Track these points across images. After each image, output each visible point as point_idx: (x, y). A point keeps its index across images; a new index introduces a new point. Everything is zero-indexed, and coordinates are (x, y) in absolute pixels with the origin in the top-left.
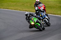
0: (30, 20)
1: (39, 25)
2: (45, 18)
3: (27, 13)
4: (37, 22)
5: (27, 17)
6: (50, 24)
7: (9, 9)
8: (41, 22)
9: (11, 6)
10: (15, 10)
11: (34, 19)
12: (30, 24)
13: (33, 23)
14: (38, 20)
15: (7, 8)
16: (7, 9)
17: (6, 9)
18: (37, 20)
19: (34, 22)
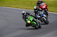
2: (43, 17)
3: (24, 12)
4: (33, 21)
6: (48, 22)
8: (37, 20)
12: (27, 23)
13: (29, 22)
14: (34, 19)
15: (9, 6)
16: (9, 7)
17: (8, 7)
18: (33, 19)
19: (30, 21)
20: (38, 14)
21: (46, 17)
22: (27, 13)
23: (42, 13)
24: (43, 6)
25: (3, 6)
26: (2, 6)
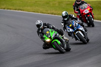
0: (43, 34)
1: (59, 42)
2: (78, 30)
3: (39, 22)
4: (56, 38)
5: (39, 30)
6: (88, 40)
7: (23, 10)
9: (27, 6)
10: (34, 12)
11: (51, 32)
12: (44, 41)
13: (48, 40)
14: (58, 34)
15: (21, 8)
16: (21, 10)
17: (18, 10)
18: (56, 35)
19: (50, 38)
20: (69, 26)
21: (84, 30)
22: (45, 24)
23: (77, 24)
24: (85, 9)
25: (10, 9)
26: (8, 9)
